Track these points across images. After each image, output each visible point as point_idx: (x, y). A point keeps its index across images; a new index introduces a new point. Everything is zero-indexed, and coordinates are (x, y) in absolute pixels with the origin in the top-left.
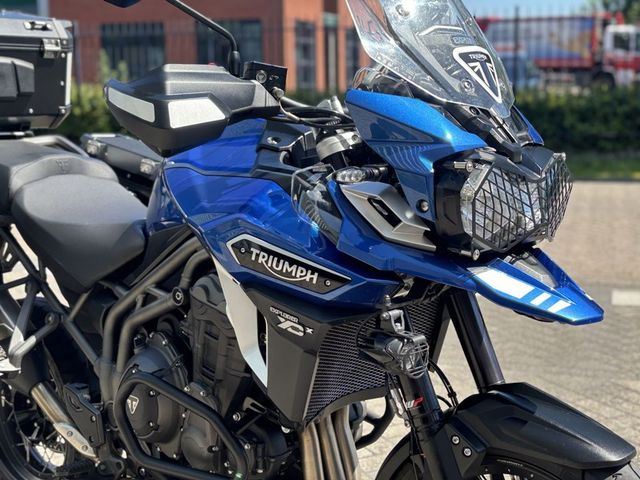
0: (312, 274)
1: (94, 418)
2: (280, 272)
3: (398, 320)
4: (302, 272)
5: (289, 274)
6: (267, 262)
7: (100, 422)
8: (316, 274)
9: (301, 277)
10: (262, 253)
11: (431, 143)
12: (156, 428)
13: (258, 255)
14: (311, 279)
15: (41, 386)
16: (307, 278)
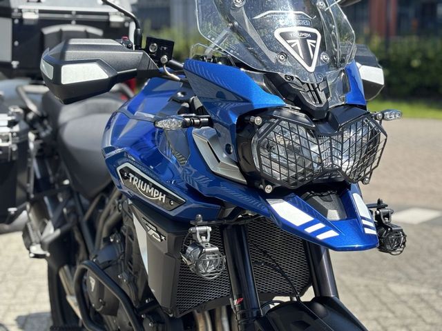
0: (162, 195)
2: (144, 192)
3: (205, 234)
4: (156, 193)
5: (149, 194)
6: (137, 184)
8: (165, 195)
9: (156, 197)
10: (135, 178)
11: (236, 101)
12: (104, 304)
13: (133, 178)
14: (162, 199)
15: (66, 267)
16: (160, 198)
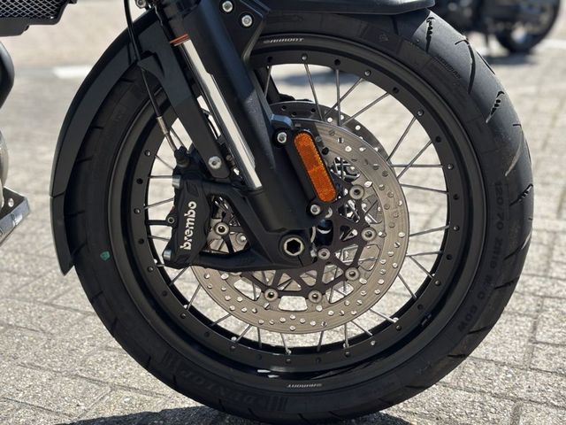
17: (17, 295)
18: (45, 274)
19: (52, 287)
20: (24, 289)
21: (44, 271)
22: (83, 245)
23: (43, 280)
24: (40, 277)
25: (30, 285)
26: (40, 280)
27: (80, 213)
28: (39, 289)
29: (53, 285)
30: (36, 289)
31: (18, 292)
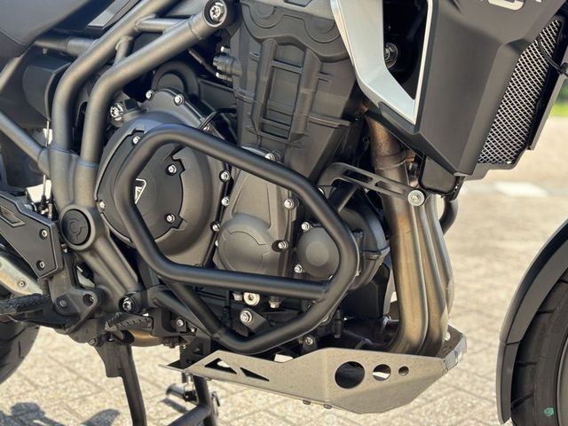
1: (45, 233)
7: (56, 237)
12: (177, 224)
17: (411, 416)
18: (435, 399)
19: (444, 415)
20: (417, 410)
21: (434, 395)
22: (528, 397)
23: (435, 405)
24: (431, 401)
25: (423, 408)
26: (432, 404)
27: (530, 364)
28: (431, 414)
29: (445, 413)
30: (429, 413)
31: (412, 414)
